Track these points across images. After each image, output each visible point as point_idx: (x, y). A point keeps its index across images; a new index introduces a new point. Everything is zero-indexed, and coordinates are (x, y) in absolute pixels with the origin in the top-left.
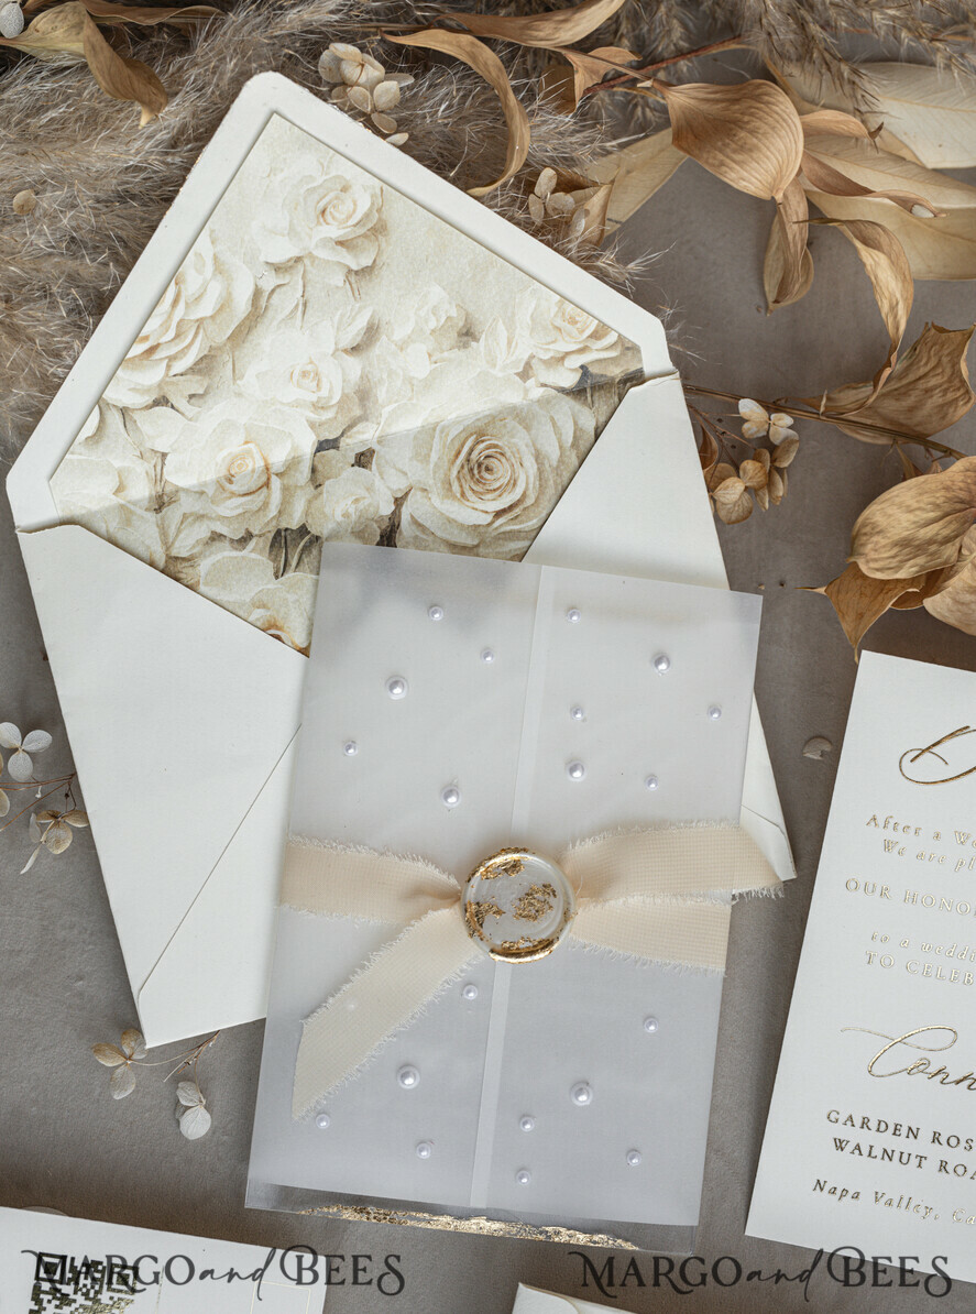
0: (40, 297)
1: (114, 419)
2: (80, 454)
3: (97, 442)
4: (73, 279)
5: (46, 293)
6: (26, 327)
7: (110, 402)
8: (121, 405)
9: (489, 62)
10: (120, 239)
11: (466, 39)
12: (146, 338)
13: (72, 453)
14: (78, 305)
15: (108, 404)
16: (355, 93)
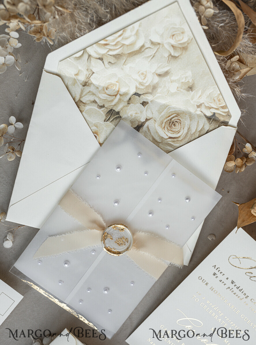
0: (84, 11)
1: (86, 56)
2: (72, 60)
3: (78, 60)
4: (96, 12)
5: (86, 10)
6: (76, 17)
7: (87, 51)
8: (89, 54)
9: (242, 22)
10: (115, 7)
11: (239, 11)
12: (107, 41)
13: (70, 59)
14: (93, 20)
15: (86, 52)
16: (202, 8)
